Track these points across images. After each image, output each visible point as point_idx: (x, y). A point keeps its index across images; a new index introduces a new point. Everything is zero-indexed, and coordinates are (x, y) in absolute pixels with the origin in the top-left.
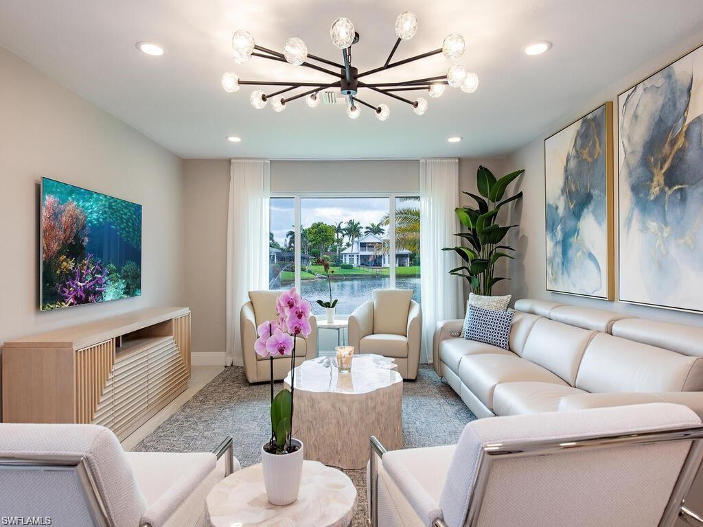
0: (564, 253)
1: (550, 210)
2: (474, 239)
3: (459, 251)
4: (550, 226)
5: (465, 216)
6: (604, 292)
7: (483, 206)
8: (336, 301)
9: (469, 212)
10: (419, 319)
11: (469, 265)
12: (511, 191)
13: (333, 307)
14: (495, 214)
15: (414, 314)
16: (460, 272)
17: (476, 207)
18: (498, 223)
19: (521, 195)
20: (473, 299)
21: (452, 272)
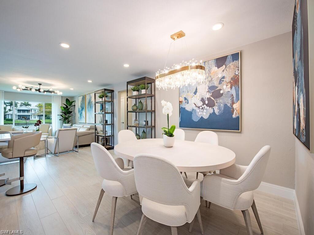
0: (81, 116)
1: (79, 109)
2: (65, 113)
3: (61, 115)
4: (79, 112)
5: (63, 108)
6: (85, 122)
7: (67, 107)
8: (28, 127)
9: (64, 107)
10: (52, 130)
11: (64, 118)
12: (73, 104)
13: (27, 128)
14: (69, 108)
15: (50, 128)
16: (62, 120)
17: (65, 107)
18: (70, 110)
19: (75, 105)
20: (64, 124)
21: (60, 120)
